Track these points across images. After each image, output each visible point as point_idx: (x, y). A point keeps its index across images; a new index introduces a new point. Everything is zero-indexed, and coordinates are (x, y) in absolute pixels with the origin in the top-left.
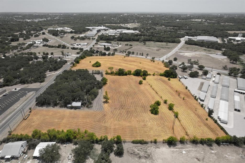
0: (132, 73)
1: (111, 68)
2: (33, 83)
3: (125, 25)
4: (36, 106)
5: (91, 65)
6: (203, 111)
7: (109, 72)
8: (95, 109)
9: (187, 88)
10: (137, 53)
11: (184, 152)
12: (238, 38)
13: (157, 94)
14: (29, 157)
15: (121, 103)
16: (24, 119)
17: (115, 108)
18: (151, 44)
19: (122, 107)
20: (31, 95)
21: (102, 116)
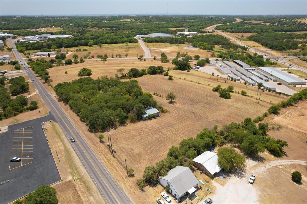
4: (96, 133)
5: (74, 76)
6: (251, 87)
7: (120, 76)
8: (173, 111)
9: (213, 74)
10: (112, 56)
11: (289, 115)
12: (186, 33)
13: (201, 84)
14: (205, 180)
15: (188, 99)
16: (113, 152)
17: (191, 104)
18: (108, 46)
19: (193, 102)
20: (52, 126)
21: (193, 114)
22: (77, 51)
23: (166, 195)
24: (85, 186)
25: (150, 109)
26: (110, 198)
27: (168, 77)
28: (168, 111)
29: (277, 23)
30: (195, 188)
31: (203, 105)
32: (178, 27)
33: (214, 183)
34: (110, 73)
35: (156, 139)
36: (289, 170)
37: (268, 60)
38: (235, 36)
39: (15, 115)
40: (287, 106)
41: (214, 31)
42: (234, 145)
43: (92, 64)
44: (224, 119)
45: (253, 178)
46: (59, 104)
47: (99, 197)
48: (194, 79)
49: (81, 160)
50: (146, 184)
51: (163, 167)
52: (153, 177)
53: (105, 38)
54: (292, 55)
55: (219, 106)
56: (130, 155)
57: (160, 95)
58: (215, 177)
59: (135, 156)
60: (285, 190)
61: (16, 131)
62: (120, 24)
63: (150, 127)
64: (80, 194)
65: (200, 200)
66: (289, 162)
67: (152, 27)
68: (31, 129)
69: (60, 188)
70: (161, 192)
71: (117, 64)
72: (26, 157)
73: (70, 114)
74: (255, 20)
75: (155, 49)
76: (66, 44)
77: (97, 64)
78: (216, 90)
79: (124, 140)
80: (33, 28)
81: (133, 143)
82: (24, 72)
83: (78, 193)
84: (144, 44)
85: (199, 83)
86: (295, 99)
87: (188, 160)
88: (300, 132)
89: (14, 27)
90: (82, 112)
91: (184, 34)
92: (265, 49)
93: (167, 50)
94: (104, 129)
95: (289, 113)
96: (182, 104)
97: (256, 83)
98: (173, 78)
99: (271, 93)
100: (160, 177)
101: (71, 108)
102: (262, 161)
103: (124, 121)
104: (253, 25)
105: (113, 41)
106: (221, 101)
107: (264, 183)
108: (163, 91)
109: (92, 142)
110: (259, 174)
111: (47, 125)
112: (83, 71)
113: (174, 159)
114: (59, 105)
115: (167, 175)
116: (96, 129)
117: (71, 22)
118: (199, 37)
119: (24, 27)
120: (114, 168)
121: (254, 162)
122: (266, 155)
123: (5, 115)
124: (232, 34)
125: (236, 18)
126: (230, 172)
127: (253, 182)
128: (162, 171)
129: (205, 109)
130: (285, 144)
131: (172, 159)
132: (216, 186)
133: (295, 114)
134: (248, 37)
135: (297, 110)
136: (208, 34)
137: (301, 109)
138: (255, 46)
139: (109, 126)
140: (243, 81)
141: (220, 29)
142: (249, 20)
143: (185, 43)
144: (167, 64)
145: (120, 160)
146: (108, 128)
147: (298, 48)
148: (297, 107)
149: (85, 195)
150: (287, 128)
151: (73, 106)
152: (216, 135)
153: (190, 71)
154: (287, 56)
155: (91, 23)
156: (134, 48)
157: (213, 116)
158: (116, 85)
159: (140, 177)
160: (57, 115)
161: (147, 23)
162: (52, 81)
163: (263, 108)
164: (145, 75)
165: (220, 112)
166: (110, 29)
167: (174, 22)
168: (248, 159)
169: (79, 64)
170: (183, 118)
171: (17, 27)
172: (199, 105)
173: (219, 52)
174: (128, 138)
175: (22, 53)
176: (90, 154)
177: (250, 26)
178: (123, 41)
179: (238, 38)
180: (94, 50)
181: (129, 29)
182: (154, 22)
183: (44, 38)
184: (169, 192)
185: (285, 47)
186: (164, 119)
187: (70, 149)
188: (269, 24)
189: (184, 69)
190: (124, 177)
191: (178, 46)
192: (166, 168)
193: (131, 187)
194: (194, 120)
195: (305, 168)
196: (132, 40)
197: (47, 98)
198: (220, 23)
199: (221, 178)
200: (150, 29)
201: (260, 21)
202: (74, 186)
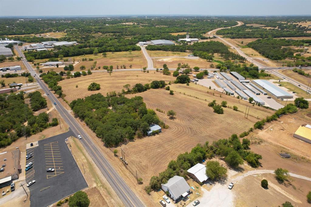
0: (150, 86)
1: (126, 86)
2: (43, 130)
3: (40, 35)
4: (111, 148)
5: (84, 90)
6: (243, 101)
7: (126, 91)
8: (173, 127)
9: (210, 88)
10: (118, 67)
11: (272, 130)
12: (188, 40)
13: (198, 98)
14: (196, 187)
15: (186, 115)
16: (126, 164)
17: (188, 120)
18: (112, 55)
19: (191, 117)
20: (74, 142)
21: (190, 130)
22: (83, 60)
23: (166, 197)
24: (107, 191)
25: (153, 125)
26: (126, 200)
27: (169, 92)
28: (169, 127)
29: (277, 27)
30: (188, 192)
31: (199, 120)
32: (180, 32)
33: (202, 188)
34: (117, 87)
35: (158, 153)
36: (261, 178)
37: (263, 71)
38: (235, 42)
39: (41, 131)
40: (271, 121)
41: (215, 37)
42: (221, 158)
43: (99, 76)
44: (216, 134)
45: (231, 185)
46: (76, 120)
47: (119, 200)
48: (193, 93)
49: (101, 171)
50: (152, 190)
51: (164, 177)
52: (157, 185)
53: (108, 45)
54: (285, 66)
55: (213, 122)
56: (139, 167)
57: (162, 111)
58: (204, 184)
59: (142, 167)
60: (255, 193)
61: (45, 146)
62: (123, 29)
63: (154, 142)
64: (104, 197)
65: (191, 201)
66: (262, 171)
67: (154, 32)
68: (57, 144)
69: (89, 193)
70: (163, 196)
71: (122, 76)
72: (58, 168)
73: (87, 130)
74: (256, 23)
75: (157, 59)
76: (72, 53)
77: (104, 77)
78: (211, 105)
79: (133, 154)
80: (37, 33)
81: (141, 156)
82: (37, 85)
83: (102, 197)
84: (146, 52)
85: (196, 98)
86: (279, 114)
87: (184, 171)
88: (276, 146)
89: (19, 32)
90: (98, 129)
91: (185, 41)
92: (262, 58)
93: (169, 60)
94: (117, 145)
95: (271, 128)
96: (181, 120)
97: (248, 97)
98: (174, 93)
99: (260, 107)
100: (162, 184)
101: (87, 125)
102: (241, 171)
103: (132, 136)
104: (254, 30)
105: (117, 49)
106: (214, 116)
107: (240, 188)
108: (165, 107)
109: (109, 156)
110: (237, 182)
111: (70, 140)
112: (92, 86)
113: (172, 170)
114: (76, 122)
115: (167, 183)
116: (111, 144)
117: (74, 26)
118: (199, 44)
119: (28, 32)
120: (128, 177)
121: (235, 172)
122: (245, 166)
123: (33, 131)
124: (233, 40)
125: (238, 21)
126: (215, 180)
127: (232, 188)
128: (164, 180)
129: (201, 124)
130: (260, 157)
131: (171, 170)
132: (204, 191)
133: (277, 128)
134: (247, 44)
135: (279, 125)
136: (209, 40)
137: (282, 123)
138: (253, 54)
139: (121, 142)
140: (236, 95)
141: (221, 34)
142: (250, 23)
143: (186, 51)
144: (169, 76)
145: (131, 171)
146: (120, 143)
147: (293, 57)
148: (279, 121)
149: (108, 198)
150: (267, 142)
151: (89, 123)
152: (207, 149)
153: (190, 84)
154: (281, 67)
155: (94, 28)
156: (137, 56)
157: (206, 131)
158: (124, 103)
159: (147, 184)
160: (76, 131)
161: (149, 27)
162: (65, 96)
163: (251, 123)
164: (149, 89)
165: (213, 128)
166: (113, 35)
167: (176, 27)
168: (231, 169)
169: (88, 77)
170: (181, 133)
171: (22, 32)
172: (195, 121)
173: (217, 61)
174: (137, 152)
175: (31, 63)
176: (108, 166)
177: (251, 30)
178: (126, 49)
179: (238, 45)
180: (99, 59)
181: (132, 34)
182: (156, 26)
183: (50, 45)
184: (169, 195)
185: (280, 56)
186: (166, 134)
187: (92, 162)
188: (270, 28)
189: (183, 83)
190: (135, 184)
191: (179, 55)
192: (166, 178)
193: (141, 192)
194: (190, 135)
195: (273, 176)
196: (135, 48)
197: (65, 114)
198: (222, 27)
199: (208, 185)
200: (153, 35)
201: (261, 24)
202: (99, 191)
